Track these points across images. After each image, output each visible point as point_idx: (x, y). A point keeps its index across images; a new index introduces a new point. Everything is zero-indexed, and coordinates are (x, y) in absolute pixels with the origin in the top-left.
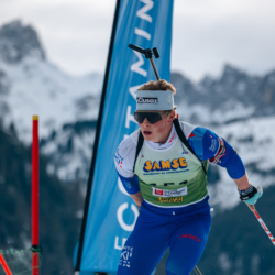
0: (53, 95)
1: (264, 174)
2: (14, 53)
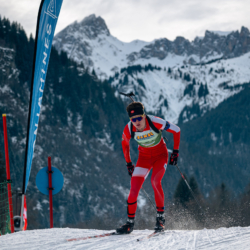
0: (115, 54)
1: (231, 88)
2: (92, 33)
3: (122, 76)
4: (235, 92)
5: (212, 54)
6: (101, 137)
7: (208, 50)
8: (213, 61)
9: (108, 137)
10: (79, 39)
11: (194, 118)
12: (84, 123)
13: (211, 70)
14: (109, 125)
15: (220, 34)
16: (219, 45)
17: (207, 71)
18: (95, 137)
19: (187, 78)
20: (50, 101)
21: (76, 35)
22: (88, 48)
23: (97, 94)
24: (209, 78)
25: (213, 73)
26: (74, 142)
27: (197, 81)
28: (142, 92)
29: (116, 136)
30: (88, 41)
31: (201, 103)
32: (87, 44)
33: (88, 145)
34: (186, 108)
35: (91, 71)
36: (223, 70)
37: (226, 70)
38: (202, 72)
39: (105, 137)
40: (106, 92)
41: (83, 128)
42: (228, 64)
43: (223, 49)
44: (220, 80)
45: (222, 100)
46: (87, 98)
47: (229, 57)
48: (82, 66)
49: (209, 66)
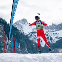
0: (29, 28)
1: (58, 38)
2: (24, 23)
3: (31, 34)
4: (59, 39)
5: (54, 29)
6: (25, 49)
7: (53, 28)
8: (54, 31)
9: (27, 49)
10: (20, 24)
12: (20, 46)
13: (53, 33)
14: (27, 46)
15: (56, 24)
16: (56, 27)
17: (52, 34)
18: (23, 49)
20: (12, 40)
21: (19, 23)
22: (22, 27)
23: (24, 38)
24: (53, 35)
25: (54, 34)
26: (18, 50)
28: (36, 38)
29: (29, 49)
30: (22, 25)
31: (50, 42)
32: (22, 26)
33: (21, 51)
35: (23, 32)
36: (56, 34)
37: (57, 34)
38: (51, 34)
39: (26, 49)
40: (27, 38)
41: (20, 47)
42: (58, 32)
43: (57, 28)
44: (56, 36)
45: (56, 41)
46: (22, 39)
47: (58, 30)
48: (21, 31)
49: (53, 32)
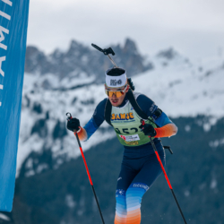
7: (72, 70)
8: (79, 86)
11: (44, 171)
13: (75, 100)
16: (90, 63)
17: (68, 100)
19: (37, 109)
25: (78, 104)
27: (51, 115)
31: (55, 149)
34: (32, 155)
36: (92, 102)
38: (61, 102)
44: (87, 115)
49: (73, 94)
